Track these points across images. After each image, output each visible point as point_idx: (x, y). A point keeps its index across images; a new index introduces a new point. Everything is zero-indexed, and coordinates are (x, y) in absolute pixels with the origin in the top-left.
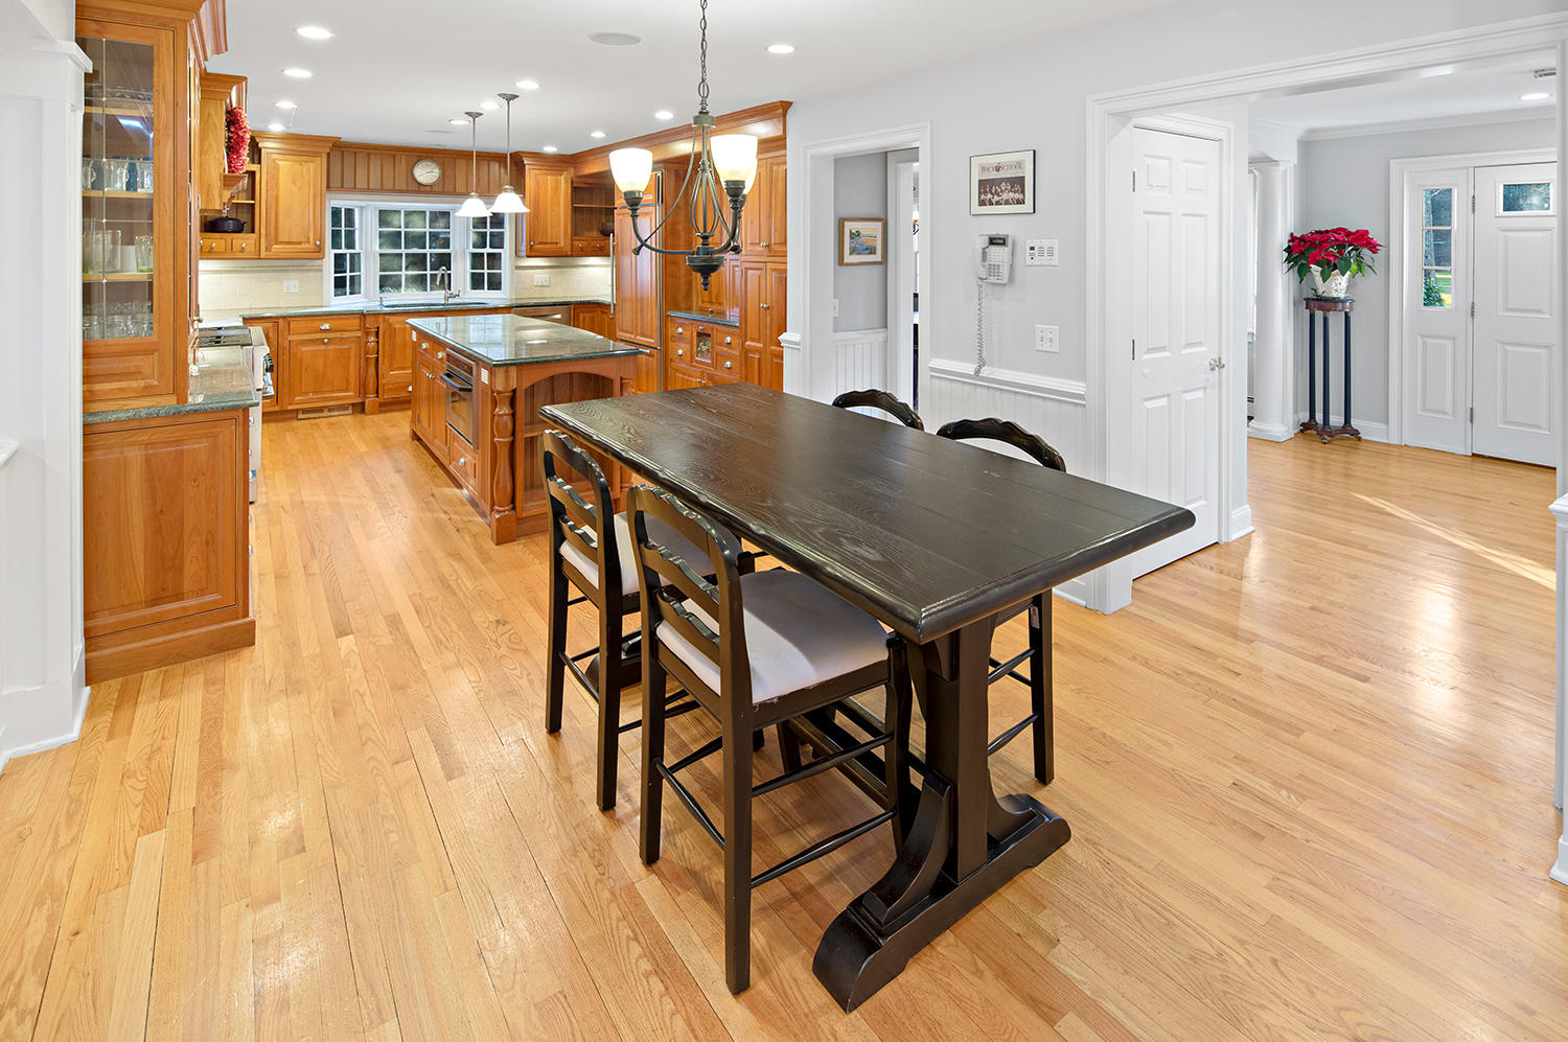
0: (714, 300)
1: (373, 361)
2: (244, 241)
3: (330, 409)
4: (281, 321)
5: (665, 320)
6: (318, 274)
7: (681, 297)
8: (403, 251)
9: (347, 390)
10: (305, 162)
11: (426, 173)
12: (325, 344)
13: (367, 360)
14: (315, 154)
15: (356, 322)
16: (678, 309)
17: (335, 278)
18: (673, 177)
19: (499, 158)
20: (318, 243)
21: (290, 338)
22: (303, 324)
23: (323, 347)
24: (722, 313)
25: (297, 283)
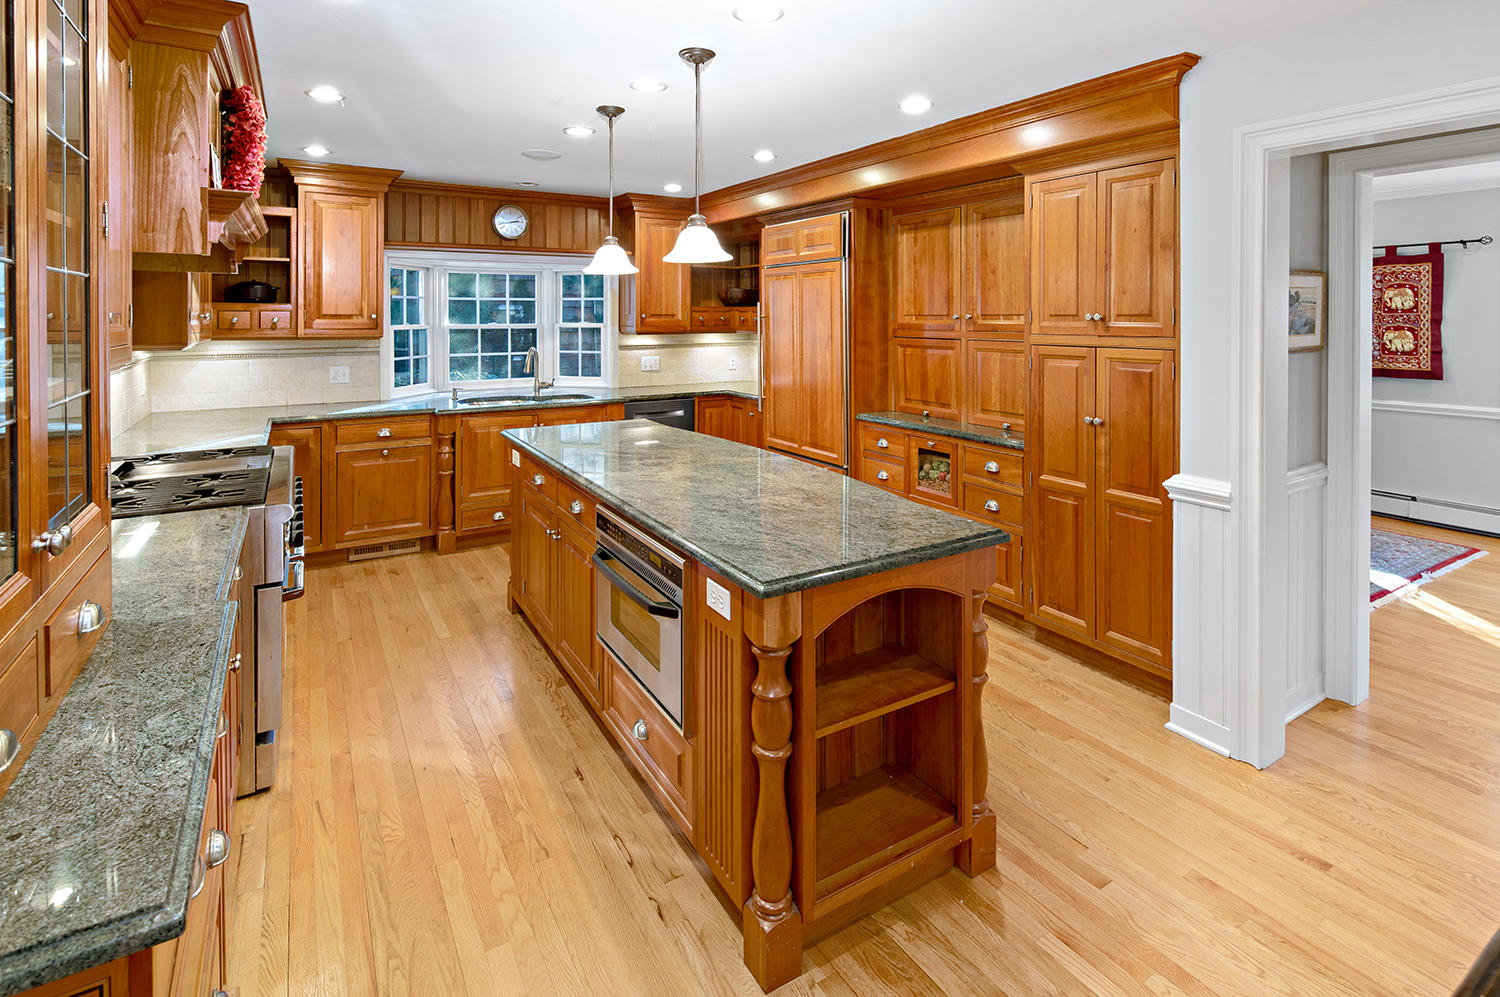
0: (932, 398)
1: (448, 479)
2: (276, 314)
3: (392, 546)
4: (325, 427)
5: (853, 425)
6: (374, 357)
7: (874, 393)
8: (478, 326)
9: (413, 520)
10: (357, 205)
11: (509, 224)
12: (383, 456)
13: (440, 478)
14: (367, 194)
15: (423, 426)
16: (870, 409)
17: (396, 362)
18: (864, 220)
19: (598, 204)
20: (374, 316)
21: (338, 449)
22: (355, 429)
23: (381, 461)
24: (954, 419)
25: (347, 370)
